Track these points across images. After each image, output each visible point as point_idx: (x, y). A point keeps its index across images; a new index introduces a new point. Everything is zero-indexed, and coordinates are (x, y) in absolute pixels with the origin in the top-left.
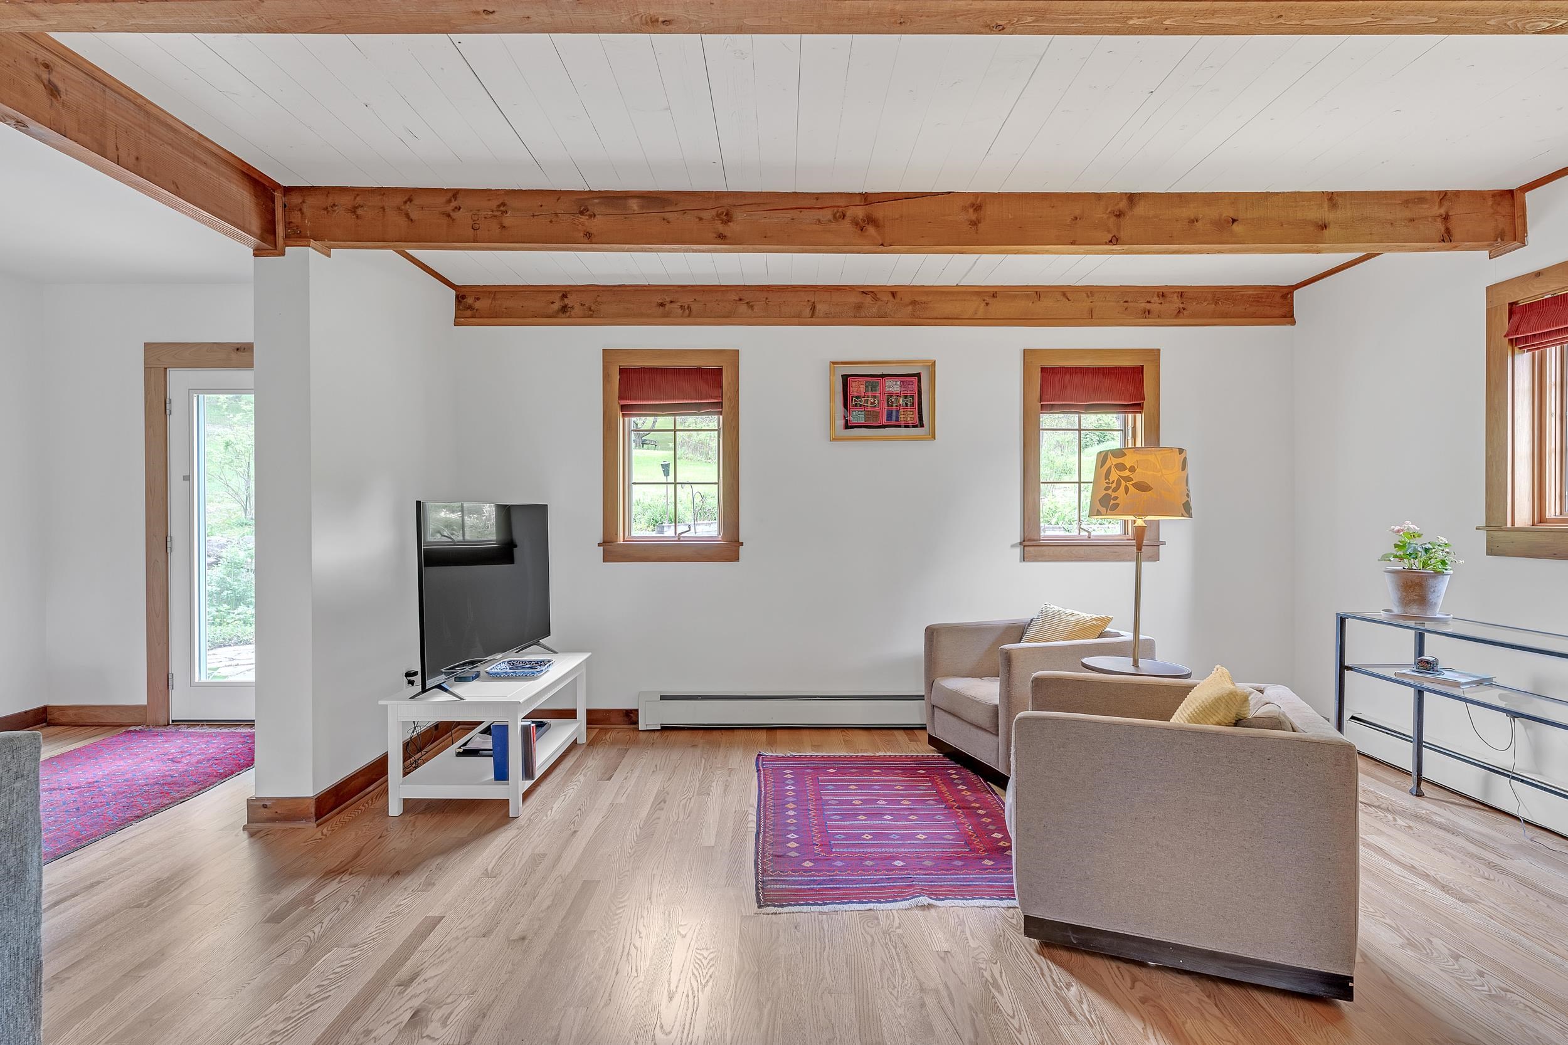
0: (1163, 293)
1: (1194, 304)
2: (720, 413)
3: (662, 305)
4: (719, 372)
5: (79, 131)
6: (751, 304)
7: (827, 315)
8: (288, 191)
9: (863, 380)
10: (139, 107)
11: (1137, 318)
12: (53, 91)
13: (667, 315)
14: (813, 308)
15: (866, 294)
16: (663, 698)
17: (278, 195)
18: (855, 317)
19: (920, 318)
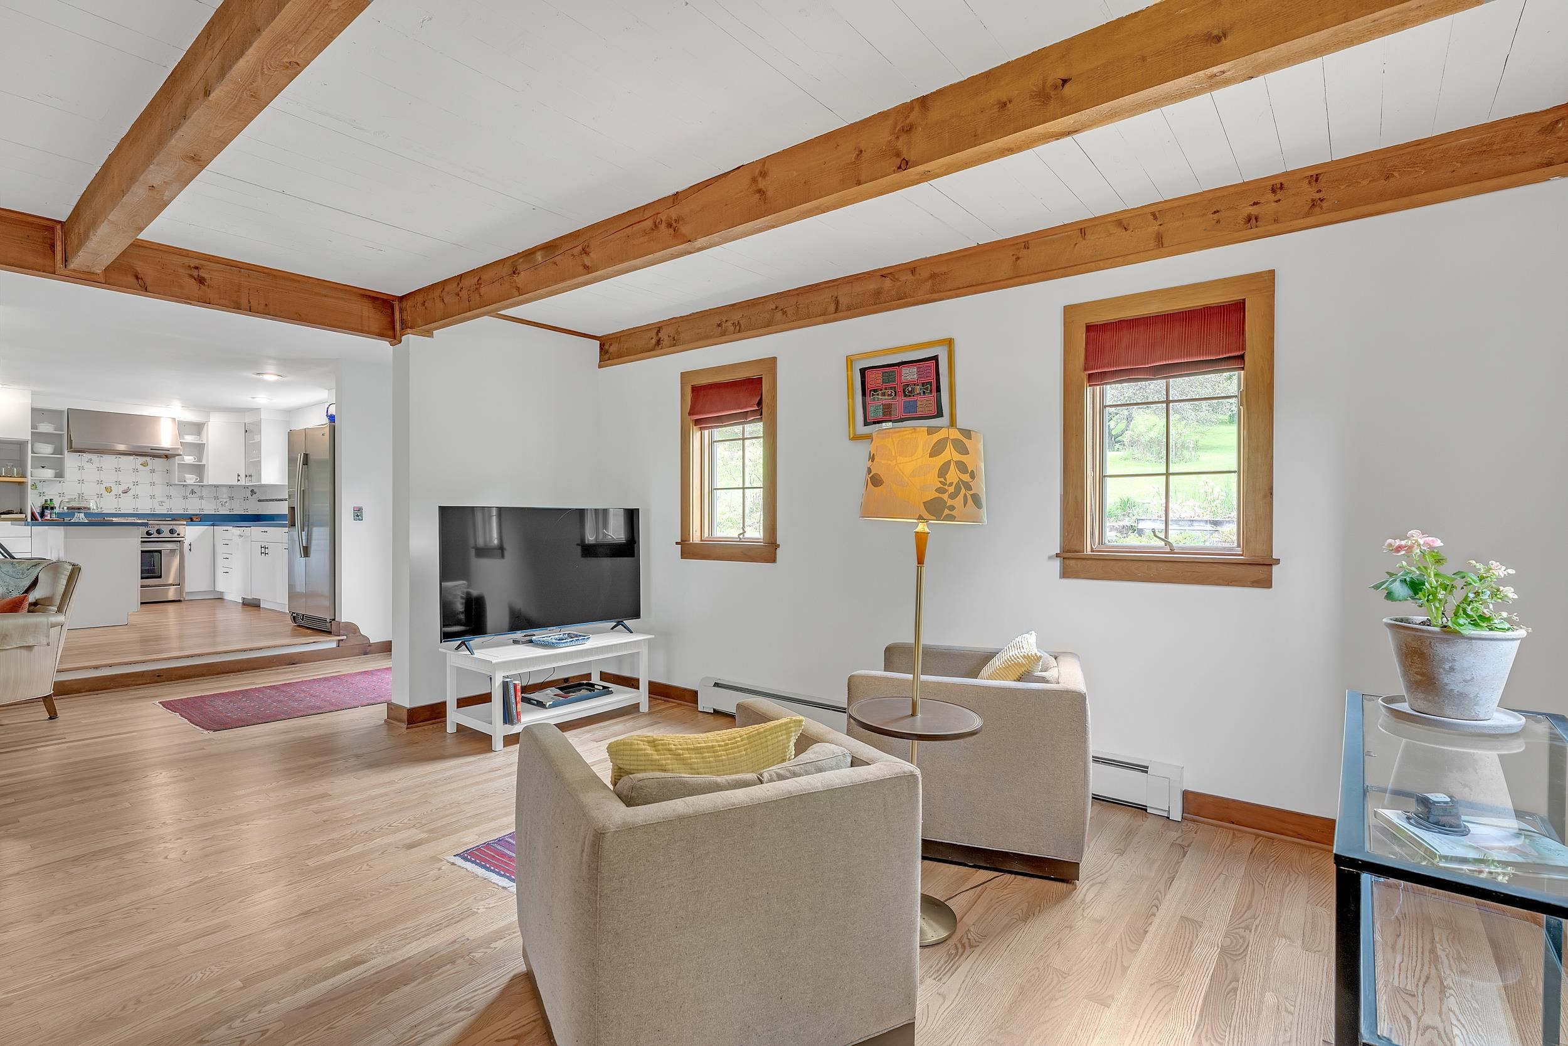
0: (1281, 184)
1: (1342, 187)
2: (760, 420)
3: (719, 325)
4: (759, 381)
5: (220, 299)
6: (785, 310)
7: (849, 309)
8: (401, 299)
9: (880, 371)
10: (268, 274)
11: (1237, 231)
12: (201, 281)
13: (723, 334)
14: (837, 303)
15: (885, 277)
16: (716, 685)
17: (396, 303)
18: (875, 304)
19: (941, 292)
